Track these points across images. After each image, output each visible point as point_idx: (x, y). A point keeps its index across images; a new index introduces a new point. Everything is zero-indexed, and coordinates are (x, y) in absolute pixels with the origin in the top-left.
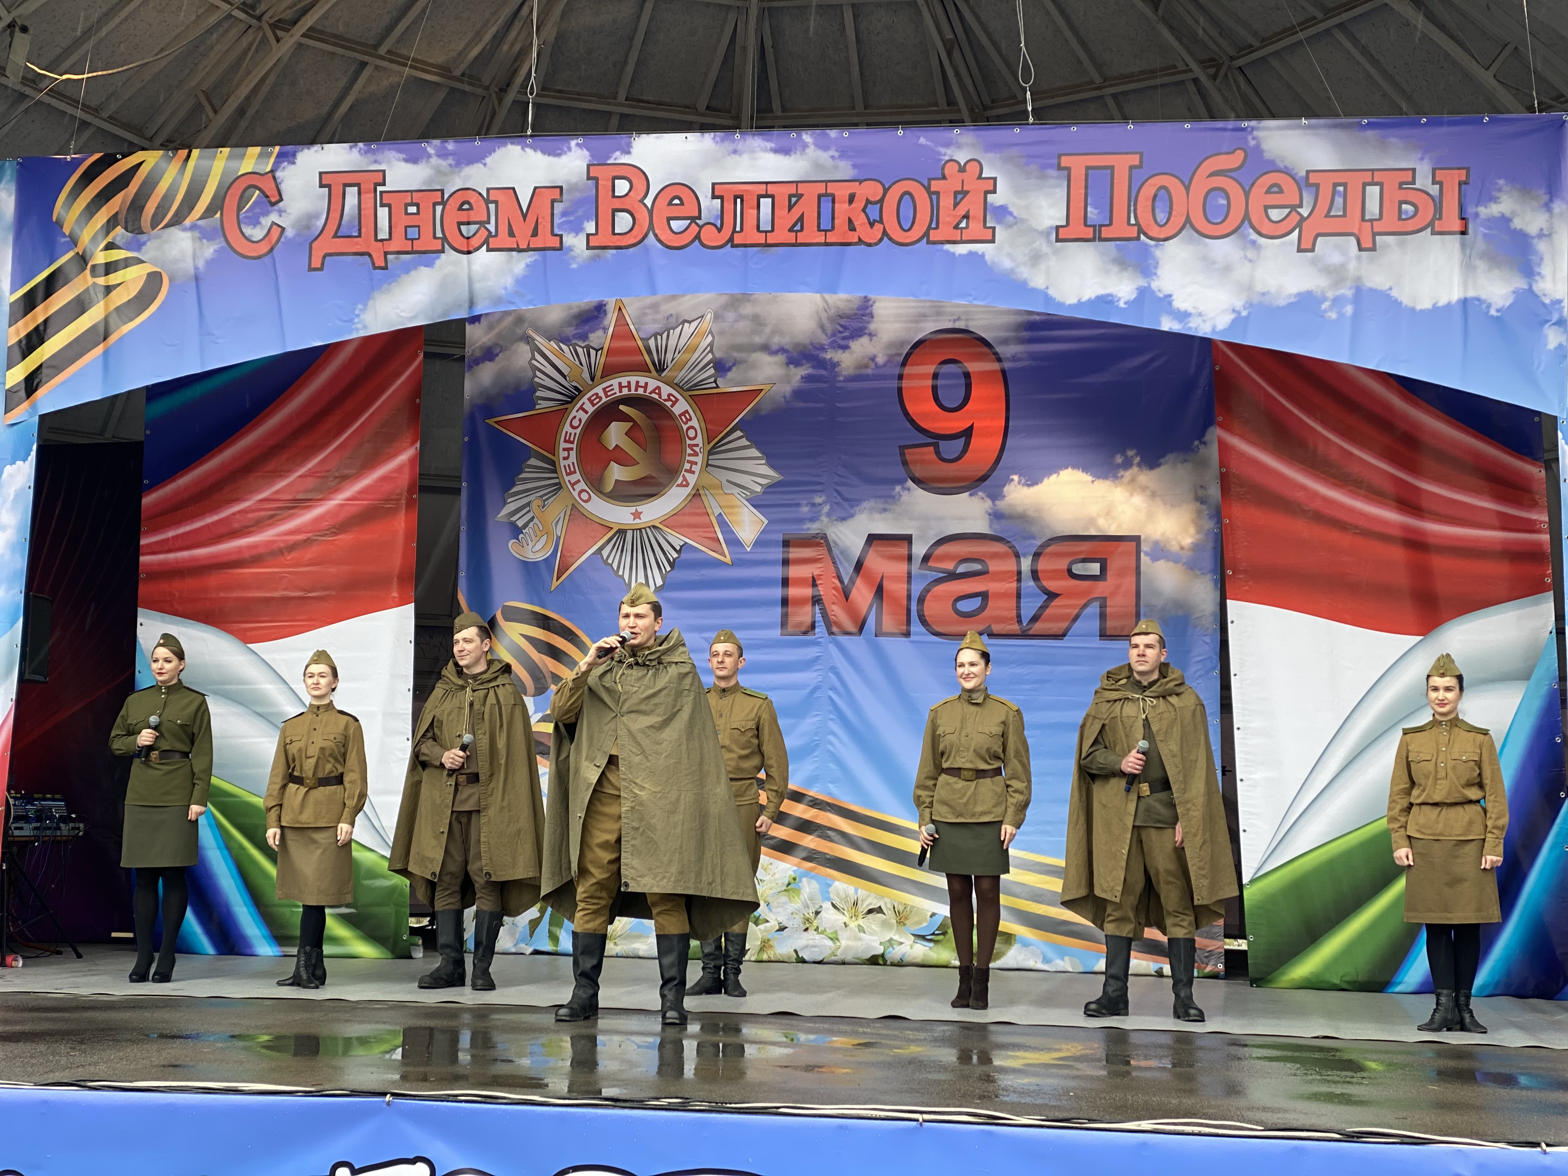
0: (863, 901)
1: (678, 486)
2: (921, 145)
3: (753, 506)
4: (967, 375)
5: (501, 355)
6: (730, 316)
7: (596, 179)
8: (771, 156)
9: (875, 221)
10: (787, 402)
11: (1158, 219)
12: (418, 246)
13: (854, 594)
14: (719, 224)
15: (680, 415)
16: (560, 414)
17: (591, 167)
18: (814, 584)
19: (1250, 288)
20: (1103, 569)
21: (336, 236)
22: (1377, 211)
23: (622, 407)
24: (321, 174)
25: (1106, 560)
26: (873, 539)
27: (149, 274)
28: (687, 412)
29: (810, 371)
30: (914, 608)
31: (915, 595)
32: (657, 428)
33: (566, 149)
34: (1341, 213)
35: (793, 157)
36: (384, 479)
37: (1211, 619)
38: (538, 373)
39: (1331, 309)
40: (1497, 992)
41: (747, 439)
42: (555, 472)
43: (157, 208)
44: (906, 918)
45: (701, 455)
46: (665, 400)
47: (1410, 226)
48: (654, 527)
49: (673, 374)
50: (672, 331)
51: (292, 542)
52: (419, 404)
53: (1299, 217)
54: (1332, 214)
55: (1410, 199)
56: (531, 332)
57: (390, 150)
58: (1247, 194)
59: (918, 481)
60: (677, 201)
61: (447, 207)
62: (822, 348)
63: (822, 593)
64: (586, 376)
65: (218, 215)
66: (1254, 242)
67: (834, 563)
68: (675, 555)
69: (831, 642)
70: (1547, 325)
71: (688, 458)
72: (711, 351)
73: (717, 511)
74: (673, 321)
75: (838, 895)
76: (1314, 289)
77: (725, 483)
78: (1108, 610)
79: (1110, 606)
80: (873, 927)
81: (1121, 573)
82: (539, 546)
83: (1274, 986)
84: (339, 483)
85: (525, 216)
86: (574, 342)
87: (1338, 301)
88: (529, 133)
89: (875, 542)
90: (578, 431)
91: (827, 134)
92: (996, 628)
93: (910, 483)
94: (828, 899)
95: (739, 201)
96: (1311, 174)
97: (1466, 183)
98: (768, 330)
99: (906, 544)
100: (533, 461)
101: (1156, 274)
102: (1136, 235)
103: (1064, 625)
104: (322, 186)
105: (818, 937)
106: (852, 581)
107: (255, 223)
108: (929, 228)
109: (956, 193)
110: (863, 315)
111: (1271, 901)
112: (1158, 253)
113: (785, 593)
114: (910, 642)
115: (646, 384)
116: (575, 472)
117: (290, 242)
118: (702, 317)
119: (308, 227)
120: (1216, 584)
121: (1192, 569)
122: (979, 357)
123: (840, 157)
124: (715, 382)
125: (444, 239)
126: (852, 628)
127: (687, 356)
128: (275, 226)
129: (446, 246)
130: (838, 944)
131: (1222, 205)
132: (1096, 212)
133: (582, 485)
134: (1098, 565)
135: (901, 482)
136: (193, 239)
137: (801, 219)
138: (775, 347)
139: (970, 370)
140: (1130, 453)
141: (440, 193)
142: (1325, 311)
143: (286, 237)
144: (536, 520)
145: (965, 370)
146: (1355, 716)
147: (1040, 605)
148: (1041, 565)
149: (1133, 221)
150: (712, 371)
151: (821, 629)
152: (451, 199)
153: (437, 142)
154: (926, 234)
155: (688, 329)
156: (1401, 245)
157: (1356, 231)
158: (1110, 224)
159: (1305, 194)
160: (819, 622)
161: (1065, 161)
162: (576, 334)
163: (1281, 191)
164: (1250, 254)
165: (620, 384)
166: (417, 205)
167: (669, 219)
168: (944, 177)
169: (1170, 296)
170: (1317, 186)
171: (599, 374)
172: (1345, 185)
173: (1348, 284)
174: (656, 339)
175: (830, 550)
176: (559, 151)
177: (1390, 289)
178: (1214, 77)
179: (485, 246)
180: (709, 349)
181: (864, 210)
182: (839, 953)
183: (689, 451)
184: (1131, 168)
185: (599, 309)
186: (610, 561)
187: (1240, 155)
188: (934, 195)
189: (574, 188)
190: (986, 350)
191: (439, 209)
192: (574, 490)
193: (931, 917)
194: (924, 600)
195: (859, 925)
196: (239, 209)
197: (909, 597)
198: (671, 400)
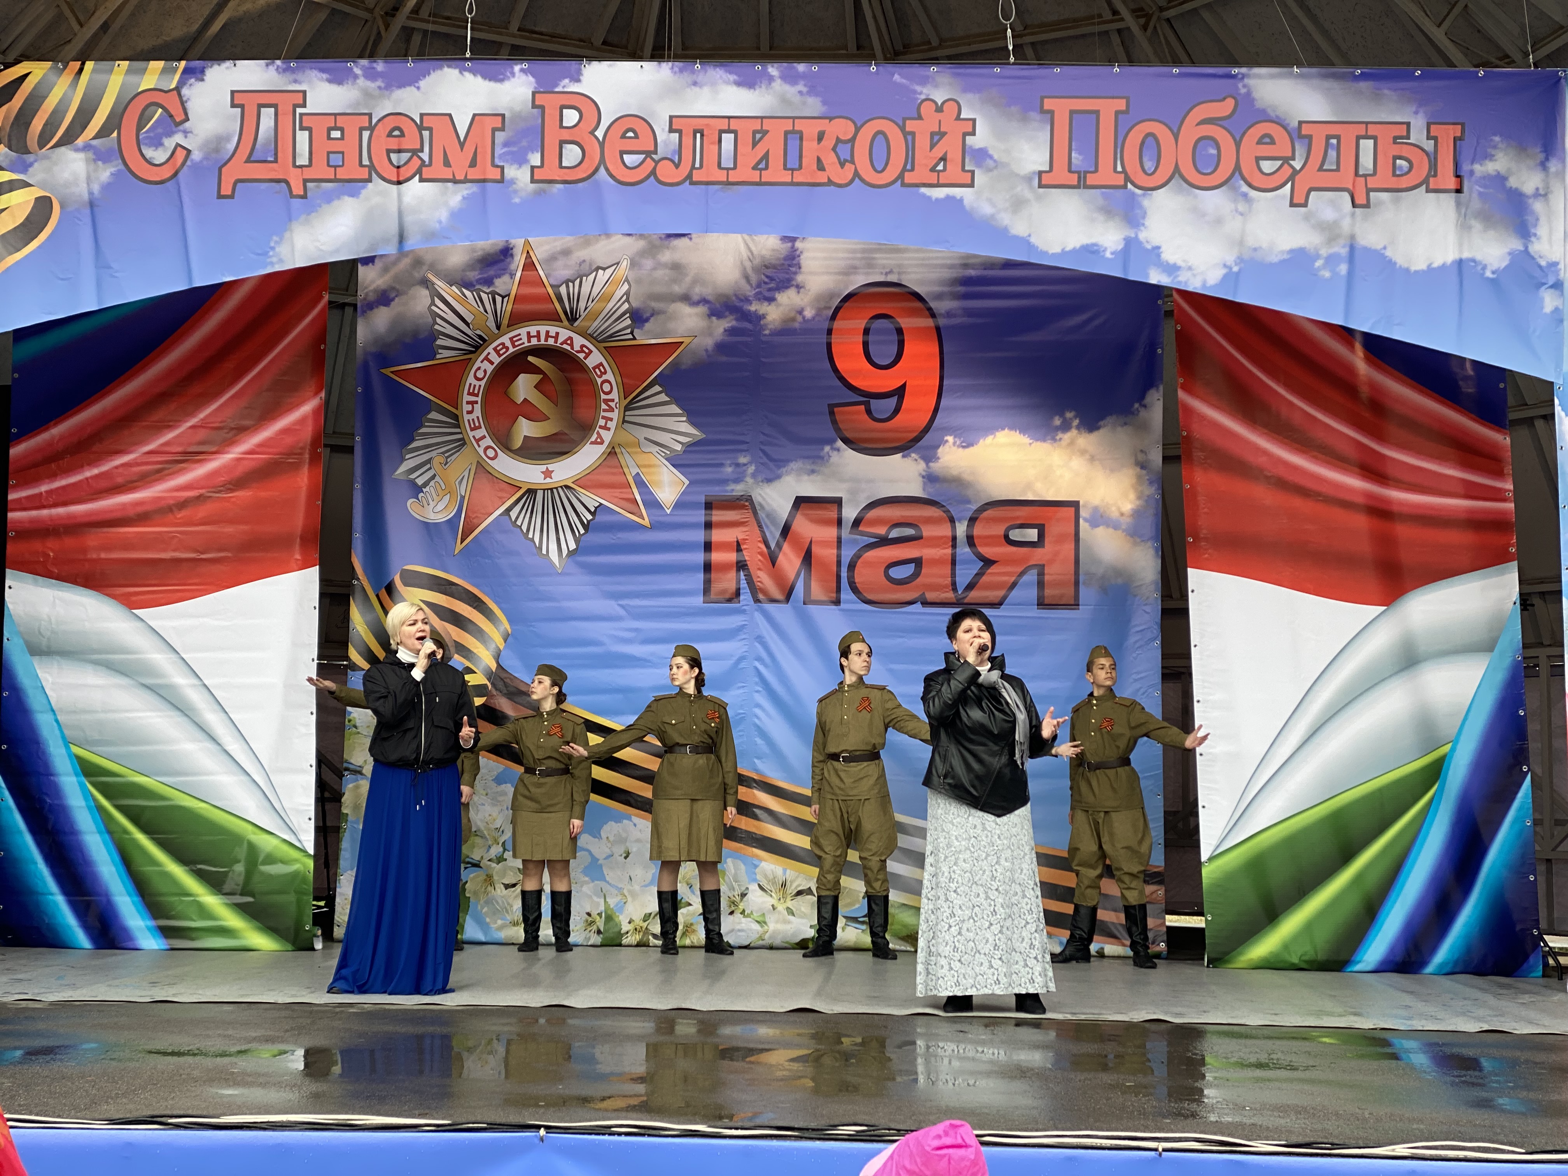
0: (792, 882)
1: (592, 443)
2: (895, 83)
3: (673, 466)
4: (900, 331)
5: (397, 299)
6: (648, 263)
7: (542, 108)
8: (734, 89)
9: (846, 161)
10: (709, 356)
11: (1146, 168)
12: (341, 174)
13: (781, 559)
14: (676, 160)
15: (594, 368)
16: (463, 365)
17: (537, 95)
18: (739, 549)
19: (1241, 243)
20: (1041, 535)
21: (248, 161)
22: (1371, 166)
23: (531, 359)
24: (233, 92)
25: (1044, 525)
26: (800, 502)
27: (37, 199)
28: (601, 364)
29: (734, 323)
30: (844, 574)
31: (846, 561)
32: (570, 381)
33: (508, 74)
34: (1334, 167)
35: (757, 92)
36: (285, 431)
37: (1152, 587)
38: (438, 320)
39: (1324, 267)
40: (1457, 970)
41: (666, 395)
42: (458, 426)
43: (45, 125)
45: (616, 411)
46: (578, 352)
47: (1404, 182)
48: (567, 487)
49: (586, 324)
50: (584, 278)
51: (182, 500)
52: (324, 349)
53: (1291, 170)
54: (1325, 168)
55: (1404, 154)
56: (431, 277)
57: (311, 68)
58: (1238, 145)
59: (847, 441)
60: (631, 134)
61: (375, 133)
62: (747, 300)
63: (747, 558)
64: (491, 324)
65: (115, 134)
66: (1245, 195)
67: (760, 527)
68: (590, 517)
69: (757, 610)
70: (1543, 288)
71: (602, 414)
72: (627, 300)
73: (635, 471)
74: (585, 268)
75: (766, 876)
76: (1307, 245)
78: (1047, 578)
79: (1049, 574)
80: (803, 909)
81: (1060, 539)
82: (440, 507)
83: (1230, 966)
84: (235, 435)
85: (462, 145)
86: (478, 287)
87: (1331, 260)
88: (468, 56)
89: (802, 505)
90: (483, 383)
91: (794, 68)
92: (930, 596)
93: (840, 443)
94: (755, 880)
95: (698, 135)
96: (1304, 125)
97: (1461, 139)
98: (688, 279)
99: (835, 507)
100: (433, 415)
101: (1143, 225)
102: (1122, 183)
103: (1001, 593)
104: (233, 105)
105: (744, 920)
106: (779, 546)
107: (157, 143)
108: (904, 170)
109: (932, 134)
110: (789, 266)
111: (1229, 879)
112: (1146, 203)
113: (708, 558)
114: (840, 610)
115: (557, 334)
116: (480, 427)
117: (196, 166)
118: (618, 264)
119: (217, 150)
120: (1157, 552)
121: (1132, 536)
122: (913, 313)
123: (809, 93)
124: (632, 333)
125: (372, 167)
126: (778, 596)
127: (602, 305)
128: (179, 148)
129: (374, 175)
130: (766, 927)
131: (1212, 155)
132: (1081, 158)
133: (488, 441)
134: (1036, 531)
135: (831, 442)
136: (87, 160)
137: (766, 156)
138: (696, 298)
139: (903, 326)
140: (1069, 415)
141: (367, 117)
142: (1319, 269)
143: (192, 160)
144: (437, 478)
145: (897, 326)
146: (1316, 688)
147: (975, 572)
148: (977, 531)
149: (1119, 169)
150: (629, 322)
151: (746, 596)
152: (380, 124)
153: (364, 62)
154: (901, 176)
155: (603, 277)
156: (1396, 201)
157: (1351, 187)
158: (1096, 171)
159: (1297, 147)
160: (744, 588)
161: (1048, 104)
162: (480, 279)
163: (1273, 142)
164: (1241, 207)
165: (528, 333)
166: (342, 130)
167: (622, 153)
168: (920, 117)
169: (1158, 248)
170: (1310, 138)
171: (505, 322)
172: (1338, 137)
173: (1342, 241)
174: (568, 287)
175: (755, 513)
176: (501, 77)
177: (1385, 248)
178: (1145, 28)
179: (417, 176)
180: (624, 297)
181: (834, 149)
182: (767, 936)
183: (604, 406)
184: (1117, 113)
185: (506, 252)
186: (519, 523)
187: (1230, 103)
188: (909, 137)
189: (517, 116)
190: (919, 305)
191: (366, 134)
192: (479, 446)
194: (855, 566)
195: (788, 908)
196: (140, 127)
197: (839, 563)
198: (584, 352)
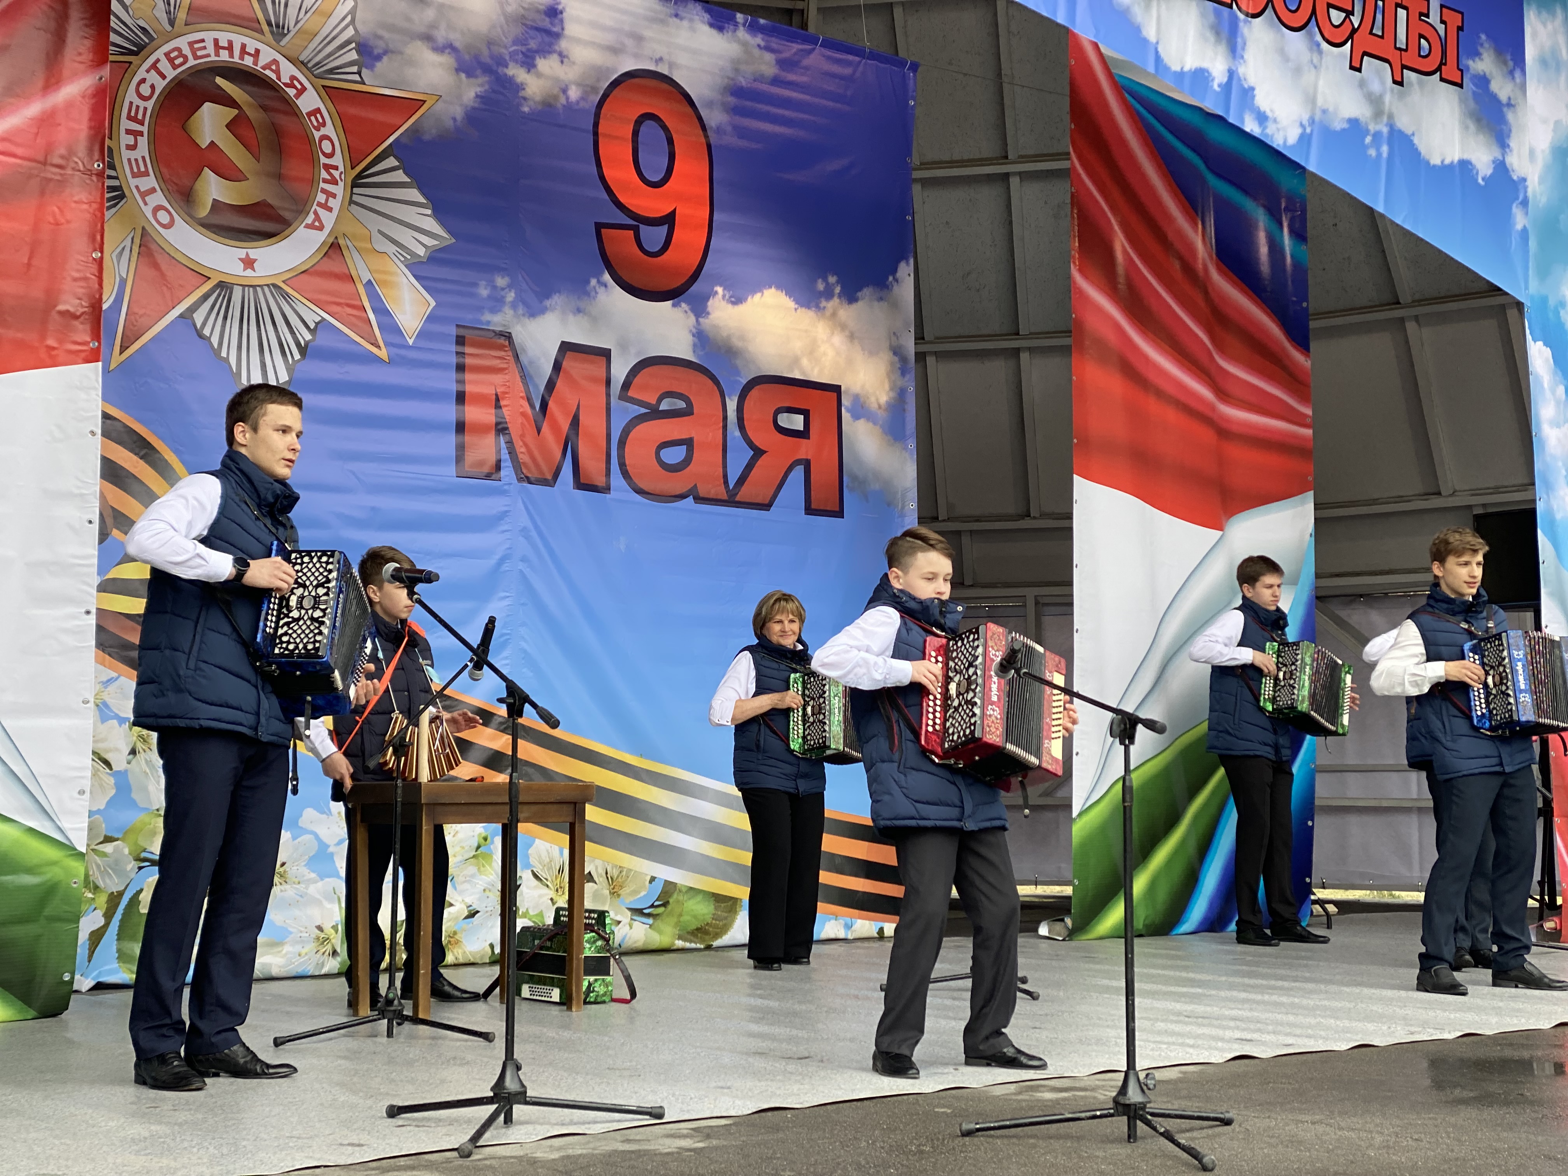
1: (307, 226)
3: (416, 277)
4: (671, 142)
10: (457, 128)
13: (546, 425)
15: (309, 114)
16: (118, 69)
18: (498, 406)
19: (1314, 101)
20: (807, 424)
22: (1405, 41)
25: (809, 412)
26: (566, 349)
29: (486, 87)
30: (614, 452)
31: (615, 435)
32: (277, 129)
34: (1381, 34)
39: (1372, 144)
41: (406, 173)
42: (111, 166)
44: (621, 887)
45: (341, 184)
46: (286, 85)
47: (1426, 65)
48: (274, 285)
49: (298, 45)
53: (1351, 27)
54: (1374, 32)
55: (1425, 34)
59: (615, 276)
62: (503, 59)
63: (508, 419)
64: (162, 16)
66: (1318, 45)
67: (523, 377)
68: (308, 337)
69: (519, 492)
70: (1515, 203)
71: (322, 185)
72: (353, 21)
73: (366, 276)
75: (540, 859)
76: (1360, 117)
77: (375, 234)
78: (813, 476)
79: (816, 473)
81: (823, 431)
87: (1377, 135)
89: (569, 354)
90: (150, 104)
92: (702, 489)
93: (607, 277)
94: (529, 865)
97: (1461, 29)
99: (604, 361)
101: (1242, 57)
103: (770, 492)
106: (544, 405)
110: (551, 23)
112: (1248, 30)
113: (461, 414)
114: (609, 500)
115: (257, 51)
121: (886, 434)
122: (683, 120)
124: (359, 73)
126: (545, 475)
127: (318, 22)
133: (158, 198)
134: (802, 418)
135: (598, 274)
138: (441, 41)
139: (674, 137)
140: (832, 280)
145: (666, 133)
147: (746, 463)
148: (747, 409)
150: (354, 56)
151: (507, 472)
156: (1421, 84)
157: (1390, 58)
160: (506, 461)
164: (1316, 58)
165: (216, 41)
171: (182, 16)
173: (1385, 119)
175: (517, 357)
177: (1413, 134)
180: (349, 18)
183: (323, 174)
186: (206, 332)
190: (689, 110)
192: (146, 204)
193: (650, 882)
194: (625, 444)
197: (608, 438)
198: (295, 87)
